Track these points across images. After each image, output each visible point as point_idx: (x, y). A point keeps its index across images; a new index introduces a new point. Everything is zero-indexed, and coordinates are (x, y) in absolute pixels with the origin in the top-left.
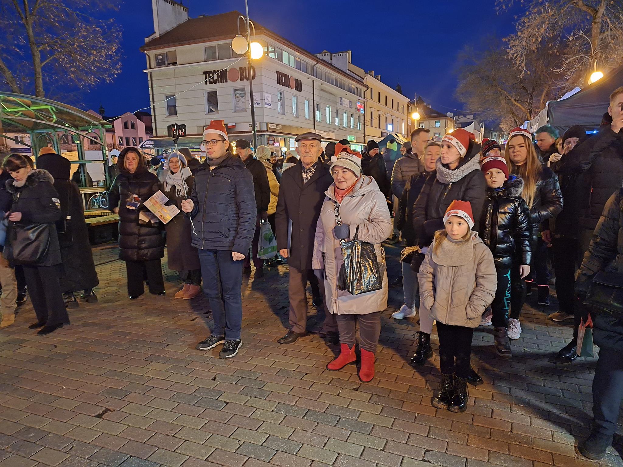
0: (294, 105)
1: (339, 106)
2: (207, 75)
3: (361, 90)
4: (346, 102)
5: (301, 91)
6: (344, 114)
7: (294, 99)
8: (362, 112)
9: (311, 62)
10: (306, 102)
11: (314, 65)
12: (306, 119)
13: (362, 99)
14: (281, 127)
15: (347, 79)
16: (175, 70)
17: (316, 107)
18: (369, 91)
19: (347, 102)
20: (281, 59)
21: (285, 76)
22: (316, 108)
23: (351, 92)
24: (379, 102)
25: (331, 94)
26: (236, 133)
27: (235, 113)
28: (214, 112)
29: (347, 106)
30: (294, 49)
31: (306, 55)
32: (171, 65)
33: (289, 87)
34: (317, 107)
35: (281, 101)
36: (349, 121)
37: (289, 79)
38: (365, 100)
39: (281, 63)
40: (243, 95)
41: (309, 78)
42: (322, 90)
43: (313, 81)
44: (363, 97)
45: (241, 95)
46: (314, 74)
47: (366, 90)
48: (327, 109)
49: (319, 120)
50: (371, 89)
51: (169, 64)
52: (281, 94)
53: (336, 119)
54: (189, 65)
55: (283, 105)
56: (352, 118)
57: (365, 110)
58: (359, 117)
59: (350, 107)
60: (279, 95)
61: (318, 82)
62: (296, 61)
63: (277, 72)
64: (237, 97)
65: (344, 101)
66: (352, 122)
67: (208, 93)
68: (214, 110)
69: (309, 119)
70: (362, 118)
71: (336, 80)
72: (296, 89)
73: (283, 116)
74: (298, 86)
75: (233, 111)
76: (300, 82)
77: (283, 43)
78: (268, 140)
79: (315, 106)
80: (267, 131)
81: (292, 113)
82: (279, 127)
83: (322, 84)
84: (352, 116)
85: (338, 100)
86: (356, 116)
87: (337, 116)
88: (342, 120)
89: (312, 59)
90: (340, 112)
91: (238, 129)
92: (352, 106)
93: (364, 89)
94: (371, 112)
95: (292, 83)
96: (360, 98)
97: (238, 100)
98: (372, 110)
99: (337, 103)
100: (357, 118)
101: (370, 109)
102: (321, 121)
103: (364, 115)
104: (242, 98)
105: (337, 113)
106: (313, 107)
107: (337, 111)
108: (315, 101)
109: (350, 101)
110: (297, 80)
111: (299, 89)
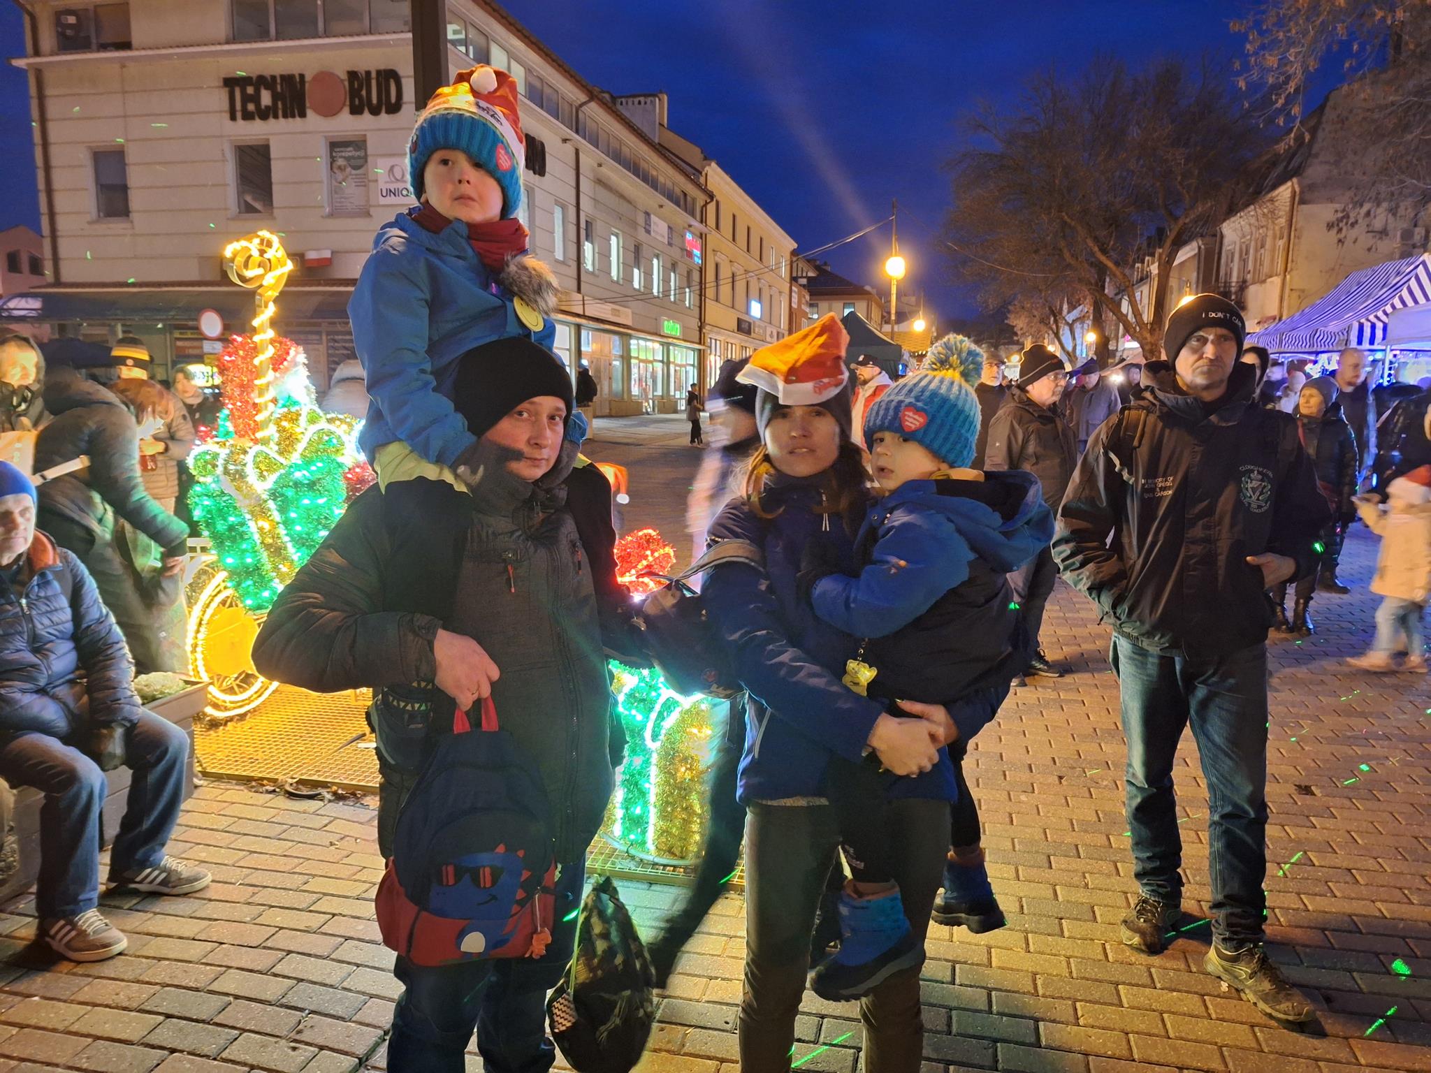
1: (641, 236)
2: (237, 90)
3: (694, 200)
4: (659, 228)
5: (542, 176)
6: (655, 261)
8: (696, 260)
9: (571, 92)
10: (558, 213)
11: (580, 106)
12: (556, 261)
13: (697, 226)
15: (663, 163)
16: (122, 65)
18: (712, 208)
19: (663, 228)
22: (583, 233)
23: (670, 199)
24: (734, 240)
25: (622, 197)
27: (330, 220)
28: (257, 211)
29: (661, 239)
32: (110, 47)
36: (666, 281)
38: (702, 228)
40: (359, 162)
41: (565, 140)
42: (599, 181)
43: (578, 149)
44: (698, 217)
45: (354, 163)
46: (581, 130)
47: (707, 203)
48: (614, 239)
49: (590, 269)
50: (718, 201)
51: (103, 44)
53: (633, 269)
57: (704, 256)
58: (689, 273)
59: (670, 244)
61: (590, 157)
64: (340, 168)
65: (654, 222)
66: (672, 284)
67: (238, 147)
68: (257, 205)
70: (696, 276)
71: (635, 164)
72: (531, 164)
74: (536, 157)
75: (325, 212)
76: (540, 148)
79: (582, 225)
83: (600, 165)
84: (674, 267)
85: (641, 219)
86: (682, 269)
87: (637, 262)
88: (648, 275)
90: (645, 251)
92: (674, 242)
93: (701, 199)
94: (717, 265)
96: (692, 221)
97: (340, 176)
98: (717, 259)
99: (639, 228)
100: (685, 274)
101: (715, 255)
102: (597, 272)
103: (701, 268)
104: (354, 172)
105: (636, 255)
106: (575, 228)
107: (637, 248)
108: (581, 212)
109: (669, 227)
110: (533, 139)
111: (537, 168)
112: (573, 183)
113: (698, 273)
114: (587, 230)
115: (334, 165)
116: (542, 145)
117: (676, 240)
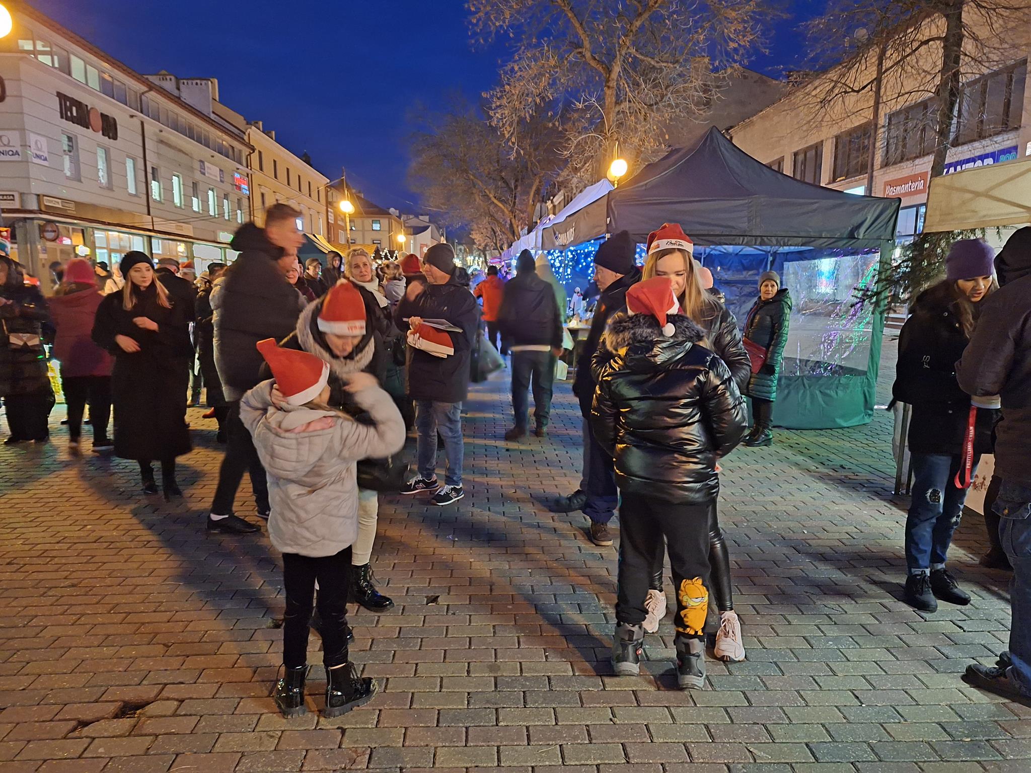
0: (101, 165)
1: (198, 176)
3: (240, 151)
4: (213, 171)
5: (115, 138)
6: (210, 193)
7: (101, 153)
8: (245, 191)
9: (134, 85)
10: (129, 164)
11: (143, 93)
12: (130, 194)
13: (244, 169)
14: (72, 206)
15: (213, 129)
17: (149, 173)
18: (255, 157)
19: (215, 171)
20: (66, 68)
21: (79, 104)
22: (150, 175)
23: (220, 153)
24: (276, 177)
25: (180, 151)
29: (214, 178)
30: (96, 54)
31: (124, 71)
33: (88, 128)
35: (71, 154)
36: (220, 206)
37: (88, 112)
38: (248, 170)
39: (69, 78)
41: (132, 116)
42: (162, 142)
43: (142, 123)
44: (244, 163)
46: (144, 110)
47: (251, 154)
48: (175, 179)
49: (157, 199)
50: (260, 153)
52: (70, 139)
53: (195, 200)
55: (76, 162)
56: (225, 201)
57: (251, 189)
58: (239, 200)
59: (221, 181)
60: (65, 140)
61: (152, 127)
62: (102, 81)
63: (60, 95)
65: (208, 167)
66: (226, 208)
69: (135, 195)
70: (245, 202)
71: (191, 129)
72: (106, 133)
73: (75, 184)
74: (109, 128)
76: (112, 122)
77: (70, 39)
78: (42, 229)
79: (149, 170)
80: (40, 211)
81: (97, 179)
82: (66, 205)
84: (226, 196)
85: (197, 165)
86: (234, 197)
87: (195, 194)
88: (205, 202)
89: (139, 80)
90: (201, 187)
92: (225, 179)
93: (245, 151)
94: (263, 195)
95: (96, 121)
96: (239, 166)
98: (263, 191)
99: (195, 171)
100: (236, 201)
101: (260, 188)
102: (163, 201)
103: (249, 197)
105: (194, 189)
106: (143, 173)
107: (195, 185)
108: (148, 163)
109: (221, 170)
110: (107, 116)
111: (111, 135)
112: (141, 144)
113: (247, 200)
114: (153, 173)
116: (114, 120)
117: (227, 178)
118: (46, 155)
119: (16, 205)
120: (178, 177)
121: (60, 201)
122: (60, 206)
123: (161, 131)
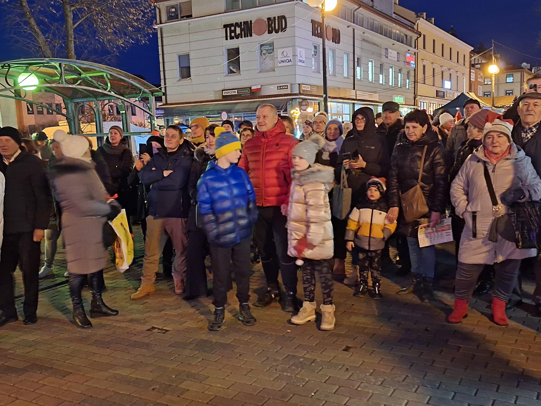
0: (331, 61)
1: (384, 59)
2: (228, 29)
3: (411, 37)
4: (393, 54)
5: (339, 43)
6: (391, 70)
7: (331, 54)
8: (412, 65)
10: (345, 58)
11: (355, 10)
12: (345, 78)
13: (413, 50)
14: (316, 88)
15: (394, 25)
16: (189, 24)
17: (356, 62)
18: (421, 40)
23: (398, 41)
24: (434, 52)
25: (374, 44)
26: (262, 98)
27: (260, 74)
28: (235, 73)
29: (393, 59)
32: (185, 18)
34: (358, 62)
35: (316, 56)
36: (396, 78)
37: (326, 29)
38: (416, 50)
40: (271, 51)
41: (348, 27)
42: (364, 40)
43: (354, 30)
44: (413, 46)
45: (269, 51)
46: (355, 21)
47: (418, 38)
48: (370, 63)
49: (359, 78)
50: (424, 36)
51: (182, 17)
52: (315, 47)
53: (381, 76)
54: (206, 17)
55: (318, 61)
56: (399, 74)
57: (417, 63)
58: (408, 72)
59: (398, 61)
60: (313, 49)
61: (359, 31)
63: (312, 21)
64: (264, 54)
65: (390, 52)
66: (399, 79)
67: (228, 50)
68: (234, 70)
69: (348, 78)
70: (412, 73)
71: (381, 28)
72: (334, 41)
73: (317, 75)
75: (258, 71)
76: (338, 32)
79: (356, 60)
80: (300, 94)
82: (313, 88)
84: (400, 71)
85: (383, 52)
86: (405, 71)
87: (381, 72)
88: (387, 77)
89: (354, 2)
90: (385, 67)
91: (264, 93)
92: (400, 59)
93: (415, 36)
94: (423, 66)
95: (330, 34)
96: (410, 48)
97: (264, 57)
98: (424, 63)
99: (382, 56)
100: (406, 73)
101: (423, 62)
102: (362, 79)
103: (415, 69)
104: (269, 55)
105: (381, 69)
106: (353, 62)
107: (381, 65)
108: (355, 55)
109: (398, 53)
110: (335, 29)
111: (337, 41)
112: (352, 43)
113: (414, 72)
115: (262, 53)
116: (339, 31)
117: (402, 58)
118: (304, 59)
119: (288, 91)
120: (372, 62)
121: (309, 86)
122: (310, 90)
123: (364, 33)
